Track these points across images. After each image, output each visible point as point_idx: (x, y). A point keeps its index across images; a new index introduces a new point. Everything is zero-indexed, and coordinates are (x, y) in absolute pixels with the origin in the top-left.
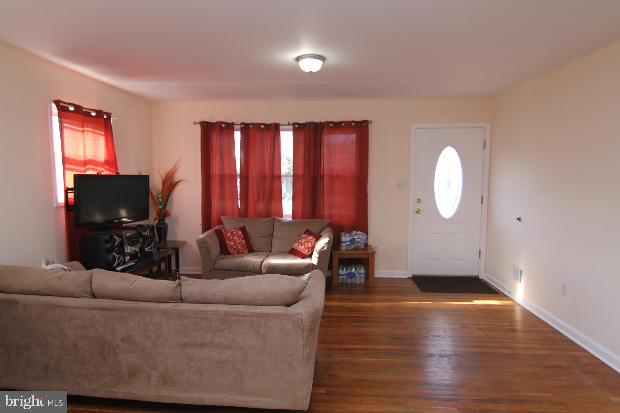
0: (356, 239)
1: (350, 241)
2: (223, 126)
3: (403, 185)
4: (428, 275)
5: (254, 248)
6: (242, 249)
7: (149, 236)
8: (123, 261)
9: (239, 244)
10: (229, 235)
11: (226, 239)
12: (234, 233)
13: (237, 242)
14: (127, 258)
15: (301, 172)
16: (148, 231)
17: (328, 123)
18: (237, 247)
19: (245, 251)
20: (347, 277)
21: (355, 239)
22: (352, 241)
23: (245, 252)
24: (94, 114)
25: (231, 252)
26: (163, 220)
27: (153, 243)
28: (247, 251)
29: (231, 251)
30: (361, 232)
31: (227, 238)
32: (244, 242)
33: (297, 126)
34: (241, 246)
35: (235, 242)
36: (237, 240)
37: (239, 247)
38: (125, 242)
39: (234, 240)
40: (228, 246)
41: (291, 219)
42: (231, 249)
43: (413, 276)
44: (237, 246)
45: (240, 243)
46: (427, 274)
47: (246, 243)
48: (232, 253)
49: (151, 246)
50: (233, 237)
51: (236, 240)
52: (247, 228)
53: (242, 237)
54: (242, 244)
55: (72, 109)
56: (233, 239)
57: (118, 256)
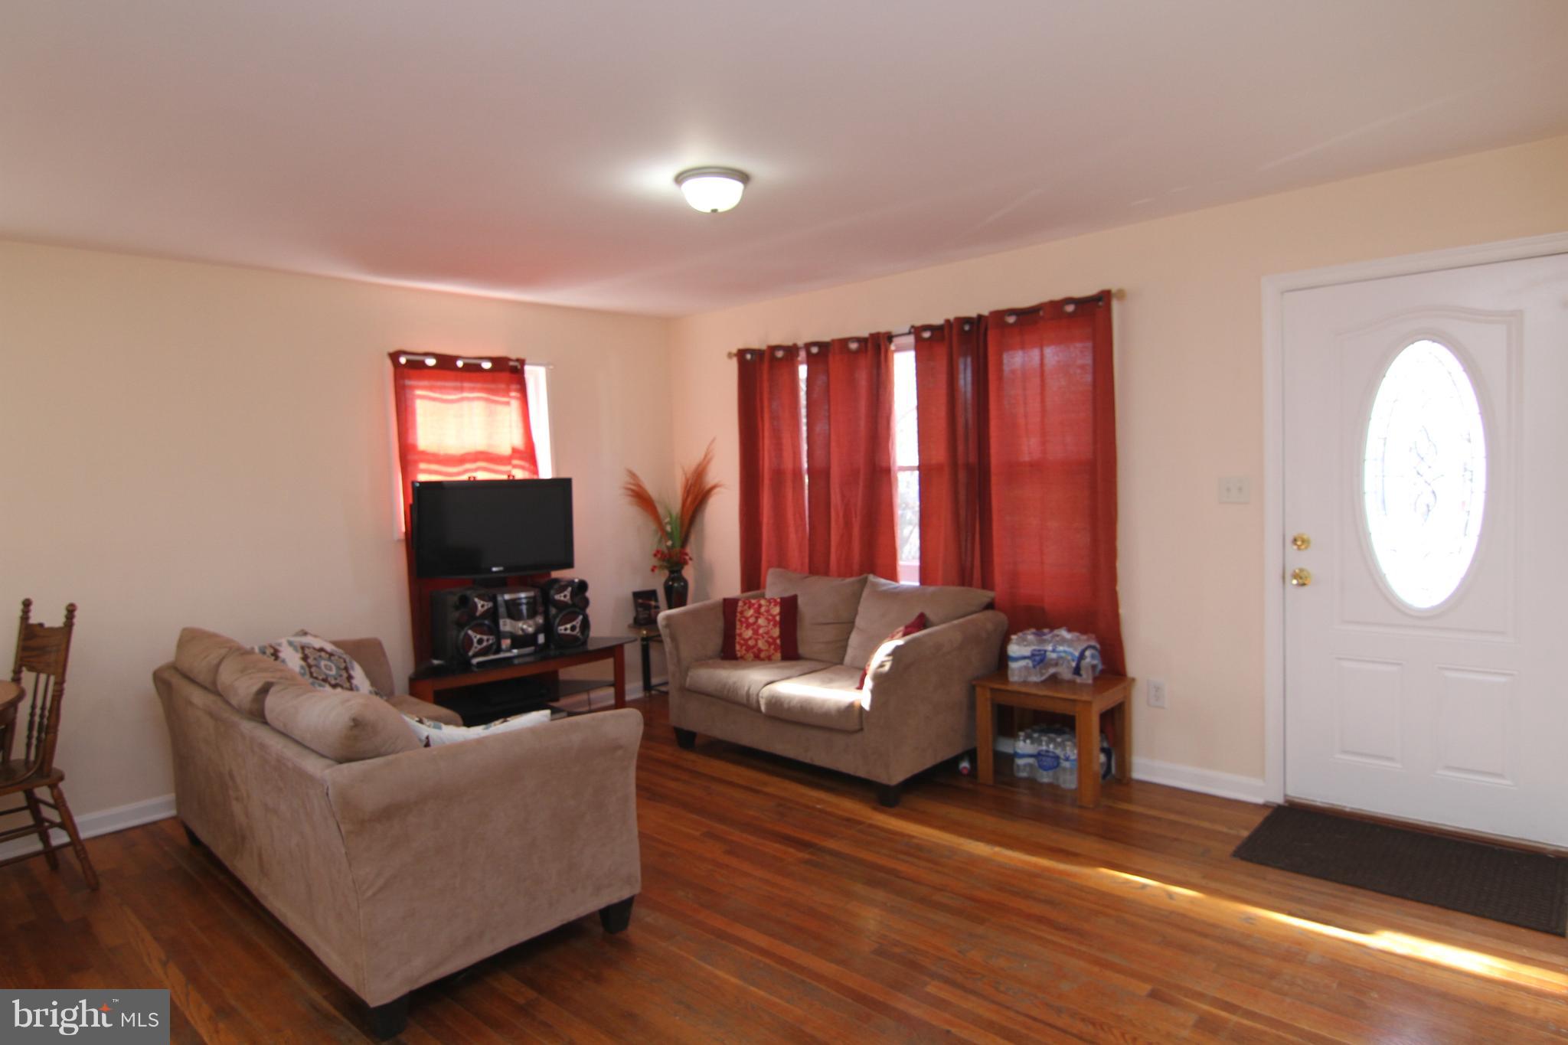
0: (1048, 654)
1: (1032, 657)
2: (780, 354)
3: (1240, 489)
4: (1347, 810)
5: (802, 650)
6: (766, 650)
7: (570, 602)
8: (495, 647)
9: (763, 637)
10: (751, 612)
11: (738, 623)
12: (763, 609)
13: (761, 631)
14: (506, 643)
15: (940, 455)
16: (568, 592)
17: (999, 315)
18: (756, 644)
19: (773, 654)
20: (1036, 764)
21: (1045, 651)
22: (1039, 659)
23: (773, 657)
24: (487, 365)
25: (739, 654)
26: (679, 571)
27: (581, 617)
28: (778, 655)
29: (739, 651)
30: (1069, 630)
31: (743, 619)
32: (776, 632)
33: (927, 335)
34: (767, 642)
35: (756, 632)
36: (762, 627)
37: (761, 644)
38: (502, 610)
39: (755, 627)
40: (738, 639)
41: (917, 584)
42: (742, 645)
43: (1287, 801)
44: (756, 640)
45: (765, 635)
46: (1344, 804)
47: (782, 636)
48: (742, 658)
49: (574, 623)
50: (757, 618)
51: (759, 627)
52: (800, 601)
53: (775, 621)
54: (771, 637)
55: (431, 362)
56: (755, 623)
57: (479, 636)
